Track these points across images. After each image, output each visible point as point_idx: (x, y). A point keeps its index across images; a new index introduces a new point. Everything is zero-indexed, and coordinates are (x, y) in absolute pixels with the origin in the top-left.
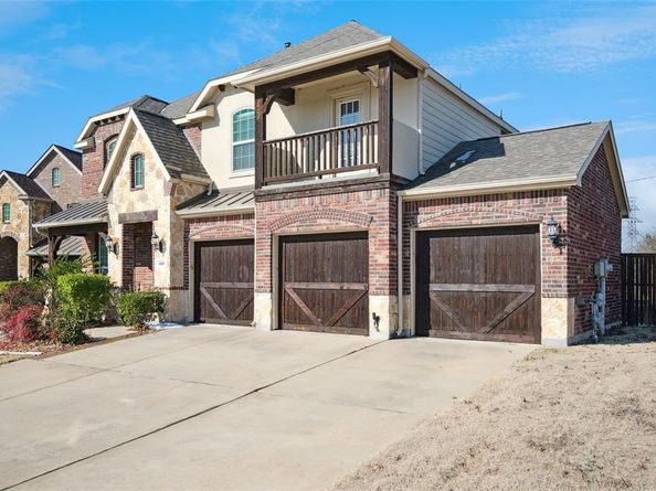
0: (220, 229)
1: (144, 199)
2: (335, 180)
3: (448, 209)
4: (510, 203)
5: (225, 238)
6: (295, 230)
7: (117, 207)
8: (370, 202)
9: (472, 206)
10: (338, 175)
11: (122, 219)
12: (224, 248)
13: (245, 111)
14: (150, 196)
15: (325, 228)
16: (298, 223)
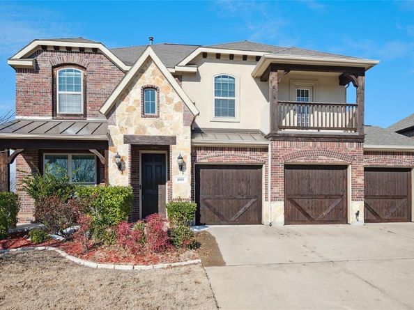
0: (227, 156)
1: (160, 126)
2: (319, 133)
3: (377, 157)
4: (404, 157)
5: (232, 163)
6: (302, 161)
7: (122, 129)
8: (353, 149)
9: (388, 157)
10: (321, 131)
11: (127, 139)
12: (224, 171)
13: (226, 77)
14: (166, 123)
15: (324, 161)
16: (305, 158)
